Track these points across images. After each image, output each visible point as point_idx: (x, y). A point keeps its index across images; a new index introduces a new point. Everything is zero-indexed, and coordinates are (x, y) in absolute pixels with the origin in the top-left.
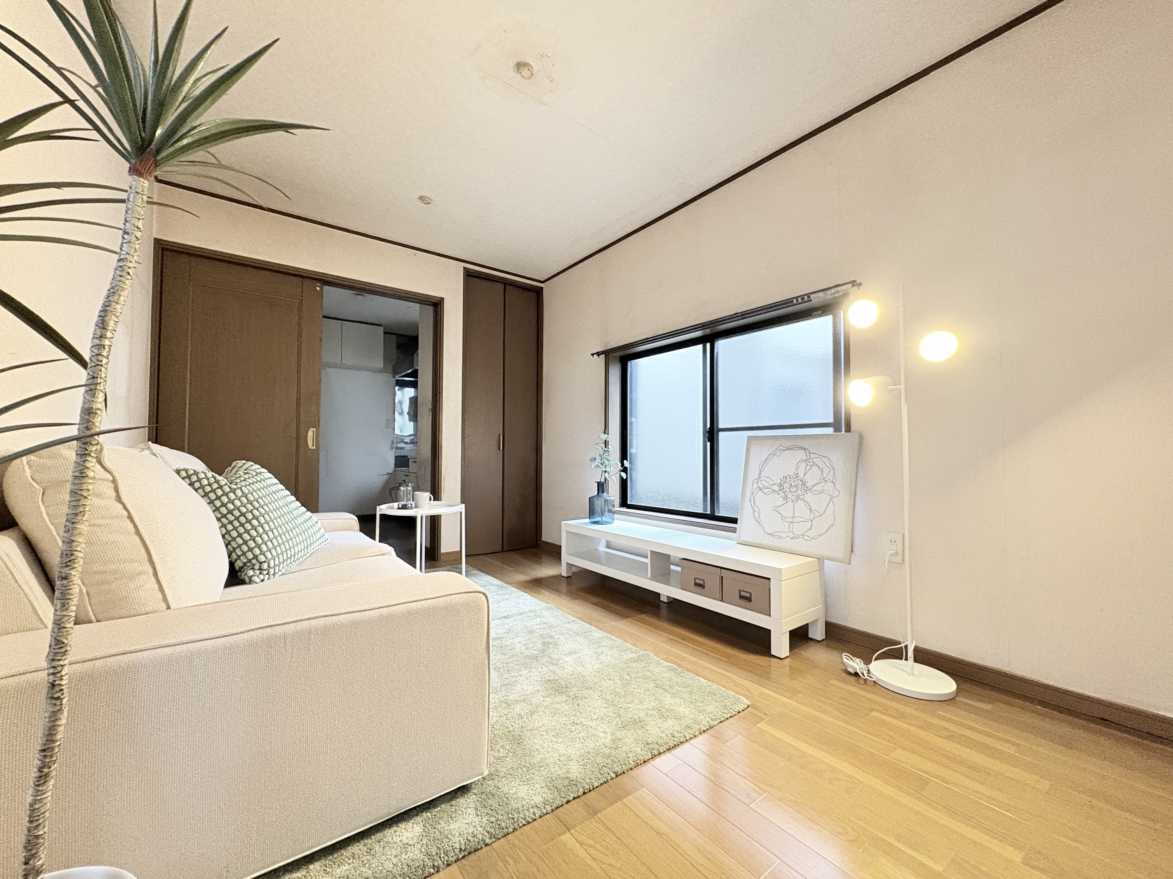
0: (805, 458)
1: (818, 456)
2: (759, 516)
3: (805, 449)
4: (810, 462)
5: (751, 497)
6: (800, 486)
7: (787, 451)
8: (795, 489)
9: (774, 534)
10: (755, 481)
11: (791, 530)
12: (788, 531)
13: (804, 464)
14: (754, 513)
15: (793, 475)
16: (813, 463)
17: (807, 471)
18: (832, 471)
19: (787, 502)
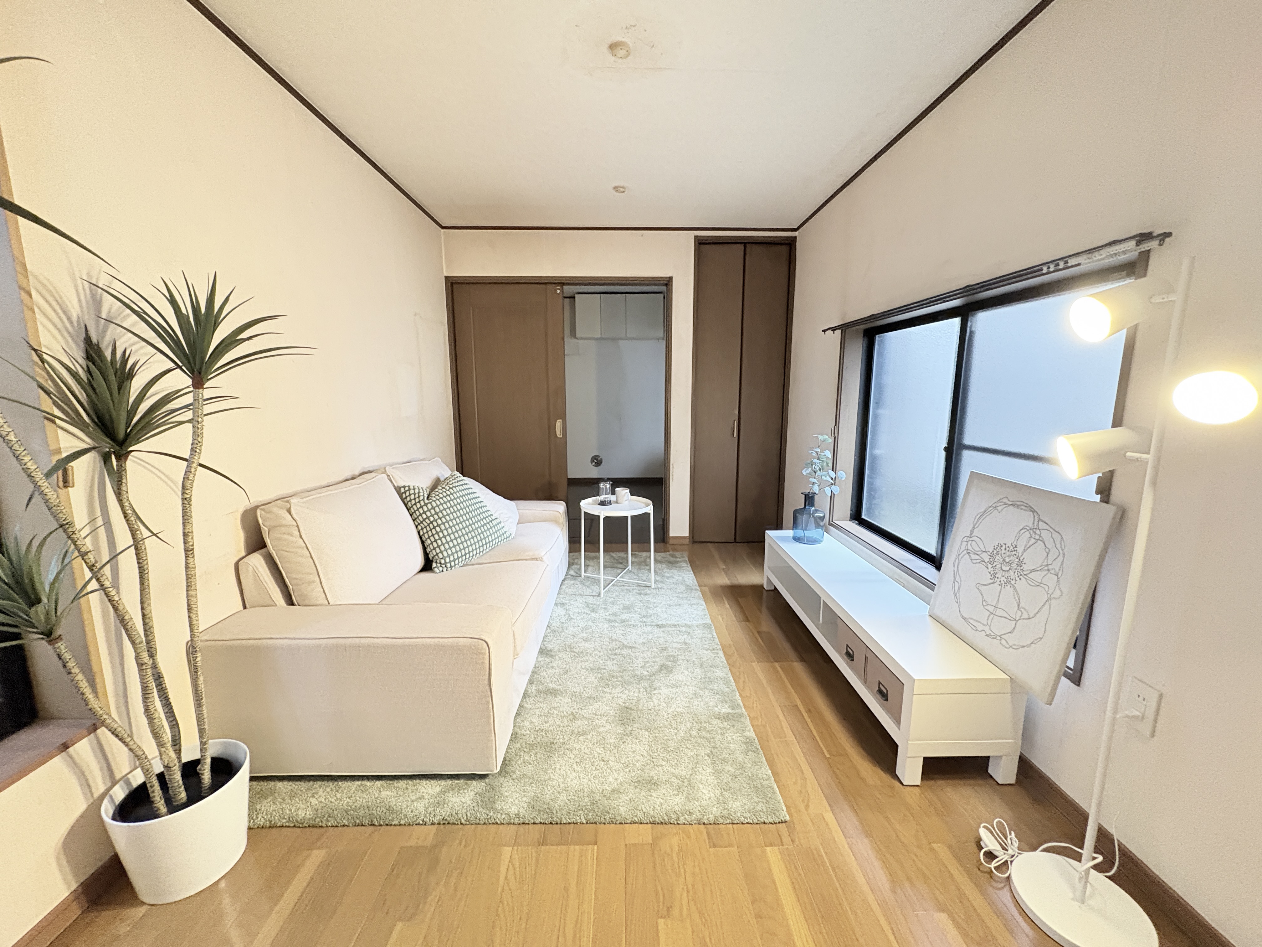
0: (1031, 525)
1: (1050, 529)
2: (959, 588)
3: (1034, 511)
4: (1035, 533)
5: (955, 560)
6: (1014, 565)
7: (1011, 507)
8: (1008, 568)
9: (971, 621)
10: (965, 539)
11: (989, 623)
12: (985, 623)
13: (1027, 535)
14: (954, 583)
15: (1010, 545)
16: (1040, 536)
17: (1028, 546)
18: (1061, 558)
19: (993, 583)
